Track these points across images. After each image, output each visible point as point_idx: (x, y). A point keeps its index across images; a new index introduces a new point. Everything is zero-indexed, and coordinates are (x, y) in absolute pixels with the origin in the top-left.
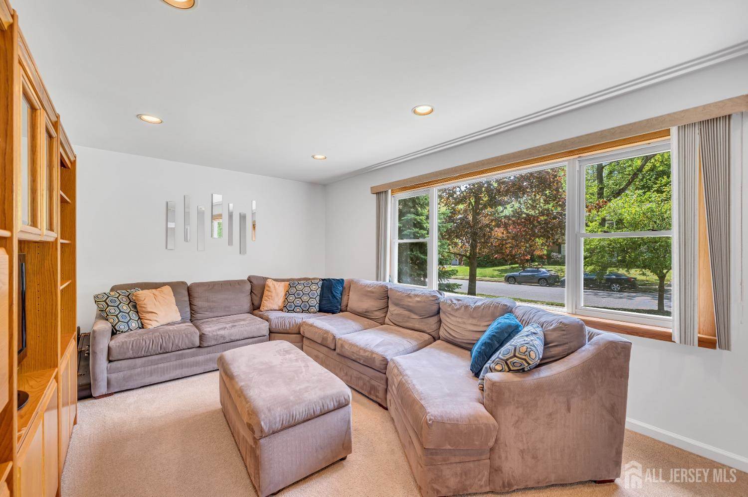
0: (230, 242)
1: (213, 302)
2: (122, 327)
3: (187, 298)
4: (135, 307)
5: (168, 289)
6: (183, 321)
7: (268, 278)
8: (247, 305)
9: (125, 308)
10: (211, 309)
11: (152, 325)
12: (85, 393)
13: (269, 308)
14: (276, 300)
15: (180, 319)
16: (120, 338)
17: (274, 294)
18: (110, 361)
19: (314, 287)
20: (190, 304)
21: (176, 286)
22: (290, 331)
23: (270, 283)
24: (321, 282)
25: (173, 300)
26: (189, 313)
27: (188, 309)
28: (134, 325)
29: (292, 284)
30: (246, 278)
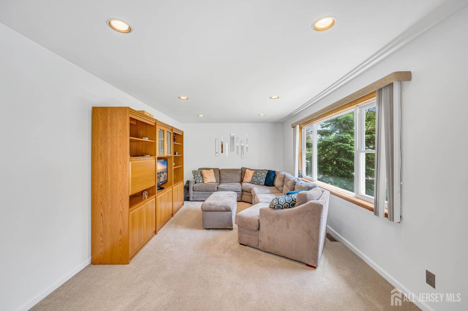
0: (237, 153)
1: (227, 177)
2: (197, 181)
3: (219, 174)
4: (202, 175)
5: (212, 170)
6: (217, 182)
7: (247, 168)
8: (239, 179)
9: (199, 175)
10: (226, 179)
11: (206, 182)
12: (187, 199)
13: (246, 181)
14: (249, 178)
15: (215, 181)
16: (196, 184)
17: (248, 176)
18: (194, 191)
19: (263, 174)
20: (220, 177)
21: (215, 170)
22: (248, 191)
23: (247, 170)
24: (267, 172)
25: (213, 174)
26: (219, 180)
27: (219, 178)
28: (201, 181)
29: (256, 171)
30: (240, 168)
